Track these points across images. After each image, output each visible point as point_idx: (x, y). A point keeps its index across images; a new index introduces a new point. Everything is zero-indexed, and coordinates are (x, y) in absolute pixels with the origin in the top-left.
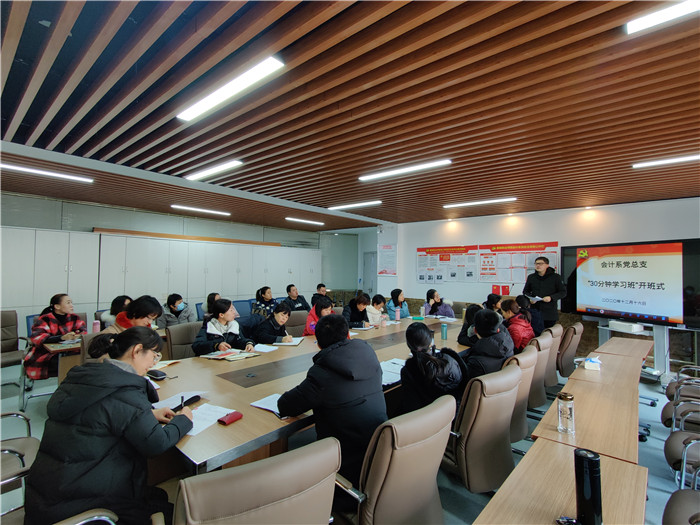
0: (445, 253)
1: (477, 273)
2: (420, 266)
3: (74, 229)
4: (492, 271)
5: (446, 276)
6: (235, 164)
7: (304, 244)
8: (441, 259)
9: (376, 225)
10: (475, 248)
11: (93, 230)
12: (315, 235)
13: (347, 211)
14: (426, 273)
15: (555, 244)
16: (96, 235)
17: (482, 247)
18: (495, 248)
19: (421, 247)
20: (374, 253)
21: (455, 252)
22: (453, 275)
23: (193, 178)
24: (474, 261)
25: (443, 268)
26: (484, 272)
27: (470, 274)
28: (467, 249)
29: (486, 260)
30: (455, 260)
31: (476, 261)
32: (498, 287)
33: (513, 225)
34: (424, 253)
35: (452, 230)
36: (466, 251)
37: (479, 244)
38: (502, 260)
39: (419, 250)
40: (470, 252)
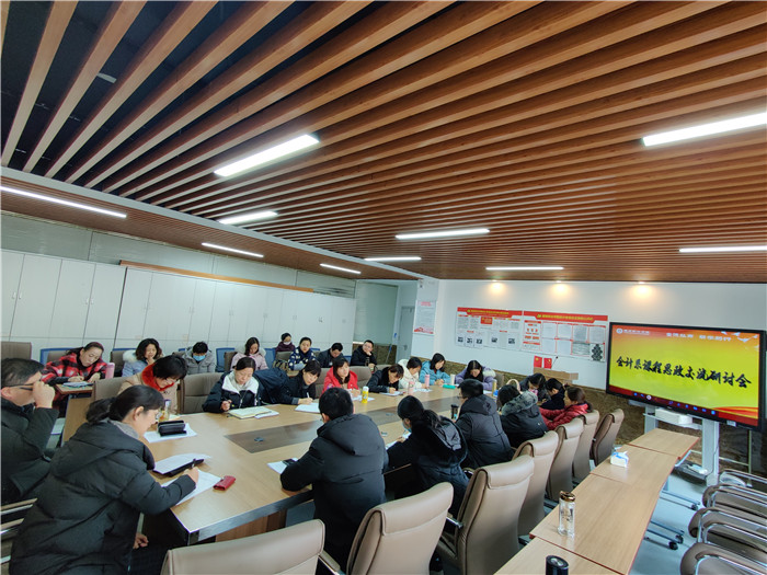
0: (487, 315)
1: (520, 340)
2: (459, 327)
3: (100, 260)
4: (536, 341)
5: (487, 341)
6: (270, 214)
7: (338, 292)
8: (483, 322)
9: (416, 279)
10: (519, 313)
11: (120, 263)
12: (351, 283)
13: (385, 263)
14: (465, 336)
15: (604, 318)
16: (122, 269)
17: (527, 313)
18: (541, 316)
19: (461, 306)
20: (412, 309)
21: (498, 316)
22: (494, 341)
23: (227, 222)
24: (517, 328)
25: (484, 332)
26: (527, 340)
27: (512, 341)
28: (511, 314)
29: (530, 328)
30: (497, 324)
31: (520, 328)
32: (540, 359)
33: (561, 294)
34: (465, 313)
35: (496, 292)
36: (509, 316)
37: (523, 309)
38: (548, 329)
39: (460, 309)
40: (514, 317)
